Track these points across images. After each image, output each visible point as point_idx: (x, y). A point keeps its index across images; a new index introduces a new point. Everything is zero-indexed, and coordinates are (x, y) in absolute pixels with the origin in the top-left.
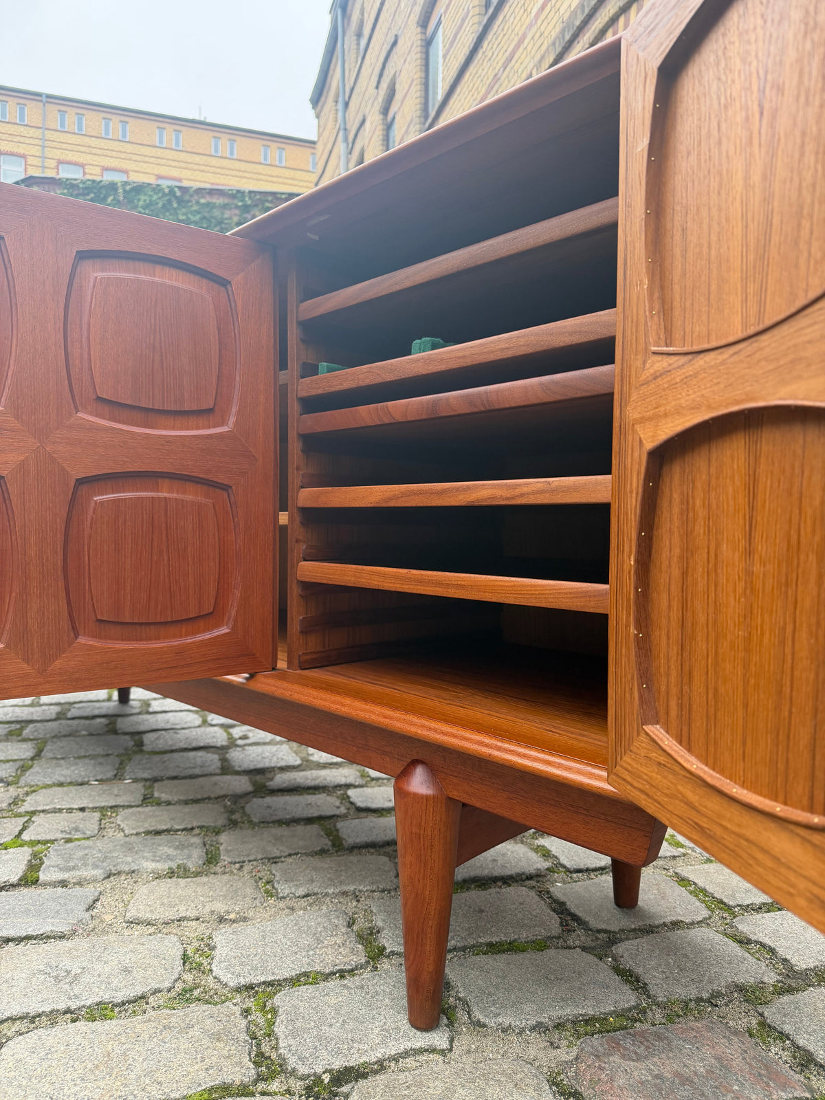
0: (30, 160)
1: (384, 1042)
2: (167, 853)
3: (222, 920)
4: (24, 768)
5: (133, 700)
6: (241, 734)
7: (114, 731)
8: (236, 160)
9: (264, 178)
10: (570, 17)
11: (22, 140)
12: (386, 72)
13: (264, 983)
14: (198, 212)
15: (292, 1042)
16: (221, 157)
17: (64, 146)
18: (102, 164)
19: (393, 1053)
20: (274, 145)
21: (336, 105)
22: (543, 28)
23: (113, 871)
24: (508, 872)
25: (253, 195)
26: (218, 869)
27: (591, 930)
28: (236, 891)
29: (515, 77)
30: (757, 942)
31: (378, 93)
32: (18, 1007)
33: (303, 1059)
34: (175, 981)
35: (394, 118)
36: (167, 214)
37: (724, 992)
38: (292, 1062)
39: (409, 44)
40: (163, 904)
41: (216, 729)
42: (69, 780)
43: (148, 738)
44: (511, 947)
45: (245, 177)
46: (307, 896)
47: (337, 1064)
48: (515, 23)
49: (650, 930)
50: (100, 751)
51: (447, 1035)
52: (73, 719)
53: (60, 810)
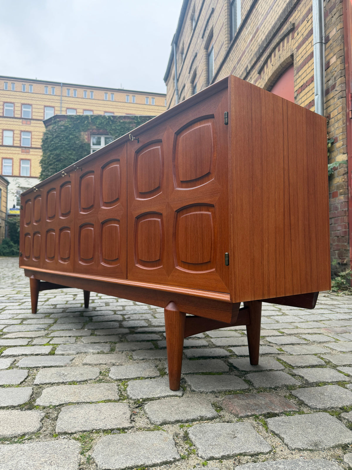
0: (56, 108)
1: (161, 393)
2: (98, 348)
3: (114, 365)
4: (50, 326)
5: (90, 307)
6: (127, 317)
7: (83, 316)
8: (136, 103)
9: (147, 110)
10: (262, 44)
11: (53, 101)
12: (193, 67)
13: (125, 379)
14: (120, 126)
15: (131, 391)
16: (130, 103)
17: (69, 102)
18: (83, 108)
19: (163, 395)
20: (150, 97)
21: (174, 81)
22: (252, 48)
23: (79, 352)
24: (215, 355)
25: (141, 118)
26: (114, 353)
27: (240, 371)
28: (119, 357)
29: (242, 67)
30: (298, 375)
31: (190, 75)
32: (48, 381)
33: (134, 396)
34: (97, 377)
35: (196, 85)
36: (108, 127)
37: (280, 386)
38: (131, 396)
39: (201, 56)
40: (95, 360)
41: (119, 315)
42: (66, 329)
43: (94, 318)
44: (210, 374)
45: (139, 110)
46: (143, 359)
47: (145, 397)
48: (241, 46)
49: (261, 371)
50: (77, 321)
51: (182, 392)
52: (68, 312)
53: (62, 337)
